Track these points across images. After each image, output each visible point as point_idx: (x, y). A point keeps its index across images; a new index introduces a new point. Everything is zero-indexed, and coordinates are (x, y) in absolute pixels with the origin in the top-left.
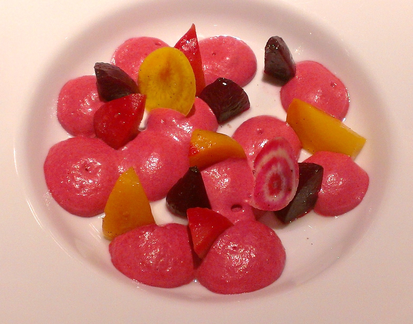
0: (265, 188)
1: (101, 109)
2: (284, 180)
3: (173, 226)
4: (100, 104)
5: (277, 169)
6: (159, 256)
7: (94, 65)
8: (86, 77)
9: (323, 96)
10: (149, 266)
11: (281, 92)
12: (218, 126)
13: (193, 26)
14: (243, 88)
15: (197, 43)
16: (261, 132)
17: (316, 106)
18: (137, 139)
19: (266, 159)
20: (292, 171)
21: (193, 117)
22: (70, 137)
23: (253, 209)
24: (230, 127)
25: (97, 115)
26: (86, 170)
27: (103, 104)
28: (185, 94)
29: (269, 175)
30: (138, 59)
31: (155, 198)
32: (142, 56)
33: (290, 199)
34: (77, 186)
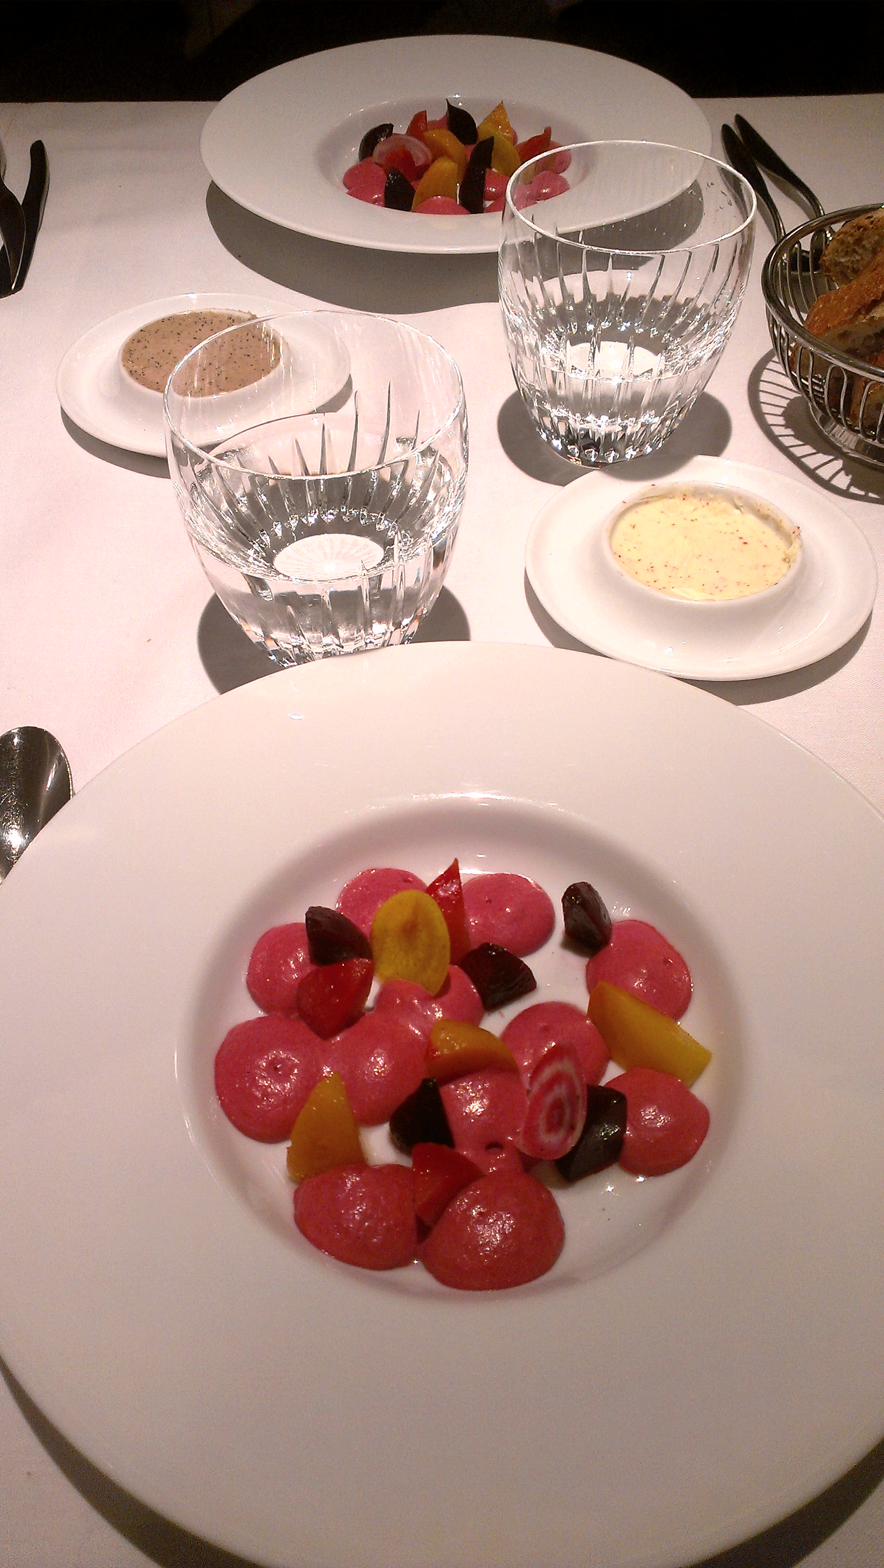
0: (541, 1121)
1: (309, 975)
2: (568, 1111)
3: (394, 1169)
4: (309, 970)
5: (560, 1091)
6: (365, 1216)
7: (307, 910)
8: (296, 924)
9: (650, 979)
10: (346, 1232)
11: (588, 966)
12: (484, 1014)
13: (456, 861)
14: (522, 959)
15: (460, 887)
16: (545, 1029)
17: (636, 995)
18: (356, 1027)
19: (547, 1073)
20: (578, 1097)
21: (445, 999)
22: (260, 1013)
23: (521, 1154)
24: (502, 1016)
25: (303, 983)
26: (276, 1069)
27: (314, 967)
28: (434, 963)
29: (549, 1099)
30: (376, 903)
31: (373, 1121)
32: (382, 899)
33: (572, 1142)
34: (258, 1094)
